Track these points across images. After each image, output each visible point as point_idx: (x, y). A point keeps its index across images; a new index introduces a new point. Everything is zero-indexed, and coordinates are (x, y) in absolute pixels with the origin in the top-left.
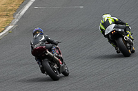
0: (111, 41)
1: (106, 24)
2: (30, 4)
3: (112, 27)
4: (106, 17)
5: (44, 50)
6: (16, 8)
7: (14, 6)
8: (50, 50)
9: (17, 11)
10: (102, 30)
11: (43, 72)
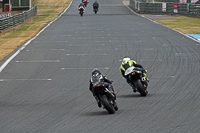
0: (129, 81)
1: (126, 66)
3: (131, 69)
4: (127, 60)
11: (100, 106)
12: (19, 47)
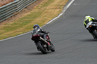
2: (71, 2)
5: (39, 37)
6: (64, 4)
7: (63, 3)
8: (43, 37)
9: (65, 6)
10: (85, 25)
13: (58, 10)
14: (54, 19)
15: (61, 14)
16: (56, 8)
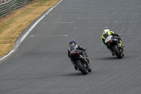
0: (108, 47)
4: (106, 31)
5: (78, 54)
7: (16, 35)
11: (76, 69)
12: (44, 13)
13: (9, 45)
14: (3, 58)
15: (13, 51)
16: (5, 42)
